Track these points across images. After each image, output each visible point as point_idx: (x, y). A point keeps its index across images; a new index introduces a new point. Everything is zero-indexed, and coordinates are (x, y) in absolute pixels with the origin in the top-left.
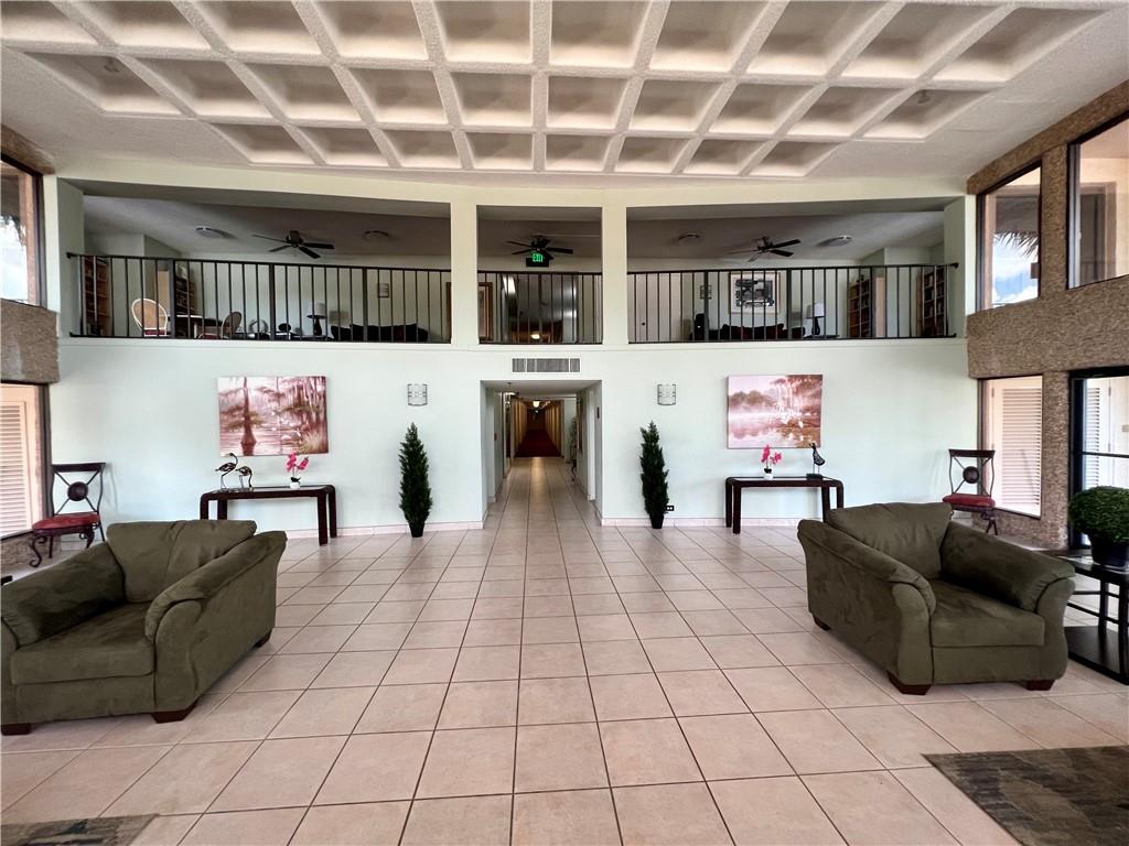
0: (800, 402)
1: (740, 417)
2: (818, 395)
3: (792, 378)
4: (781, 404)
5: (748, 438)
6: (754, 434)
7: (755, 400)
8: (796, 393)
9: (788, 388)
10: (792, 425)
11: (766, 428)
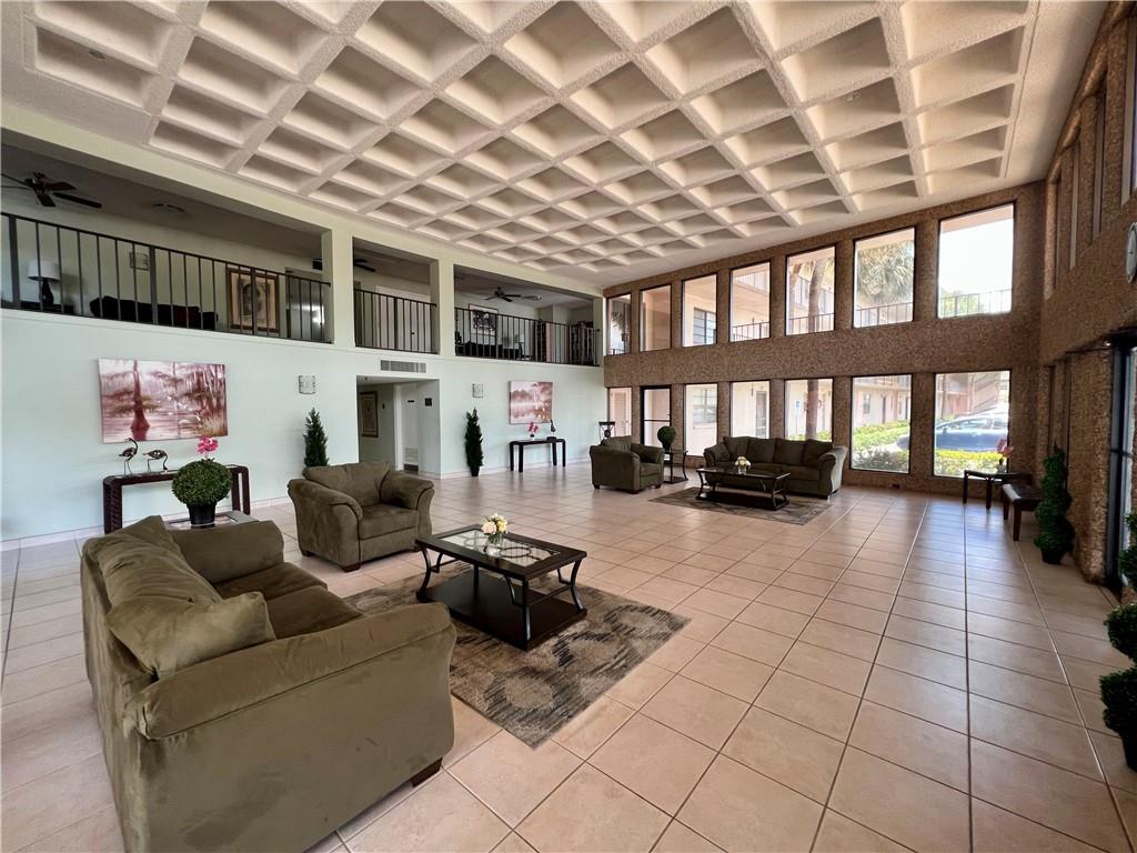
0: (543, 397)
1: (517, 405)
2: (550, 394)
3: (540, 383)
4: (535, 398)
5: (520, 417)
6: (523, 416)
7: (524, 395)
8: (542, 391)
9: (538, 389)
10: (540, 410)
11: (529, 412)
